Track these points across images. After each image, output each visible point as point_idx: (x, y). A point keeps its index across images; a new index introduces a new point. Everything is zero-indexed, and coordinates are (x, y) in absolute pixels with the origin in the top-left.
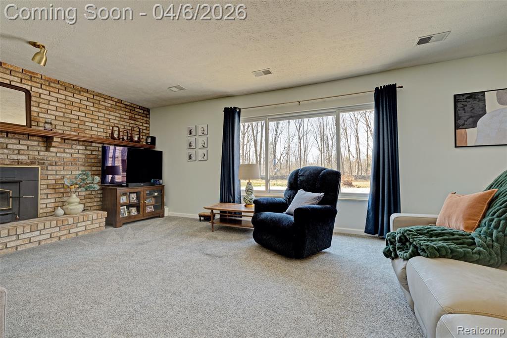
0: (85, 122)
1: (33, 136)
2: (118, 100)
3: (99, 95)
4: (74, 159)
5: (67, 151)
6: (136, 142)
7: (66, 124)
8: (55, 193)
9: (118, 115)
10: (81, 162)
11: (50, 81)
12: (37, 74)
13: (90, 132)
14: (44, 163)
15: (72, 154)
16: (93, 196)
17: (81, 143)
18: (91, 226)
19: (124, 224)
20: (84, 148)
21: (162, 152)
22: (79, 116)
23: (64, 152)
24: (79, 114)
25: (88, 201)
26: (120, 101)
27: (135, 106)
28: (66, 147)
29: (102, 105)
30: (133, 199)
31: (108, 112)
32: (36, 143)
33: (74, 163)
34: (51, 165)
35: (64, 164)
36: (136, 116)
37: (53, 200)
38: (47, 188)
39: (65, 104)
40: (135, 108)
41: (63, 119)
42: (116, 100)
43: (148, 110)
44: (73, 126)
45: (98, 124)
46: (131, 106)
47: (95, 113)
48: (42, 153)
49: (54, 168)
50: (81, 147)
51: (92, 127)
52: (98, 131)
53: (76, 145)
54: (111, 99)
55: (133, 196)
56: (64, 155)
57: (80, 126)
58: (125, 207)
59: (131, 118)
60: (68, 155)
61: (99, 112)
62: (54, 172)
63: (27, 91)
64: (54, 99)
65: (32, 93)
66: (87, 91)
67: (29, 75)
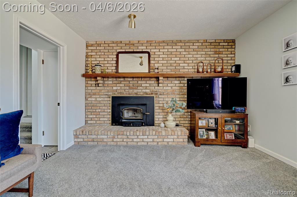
0: (179, 64)
1: (152, 78)
2: (204, 40)
3: (189, 41)
4: (173, 91)
5: (169, 85)
6: (219, 72)
7: (169, 68)
8: (163, 112)
9: (204, 53)
10: (177, 92)
11: (159, 43)
12: (153, 41)
13: (183, 70)
14: (157, 94)
15: (172, 87)
16: (185, 116)
17: (177, 79)
18: (177, 139)
19: (202, 144)
20: (179, 82)
21: (246, 78)
22: (175, 61)
23: (167, 86)
24: (176, 59)
25: (182, 119)
26: (206, 41)
27: (219, 41)
28: (168, 83)
29: (191, 48)
30: (212, 123)
31: (196, 53)
32: (153, 82)
33: (173, 93)
34: (161, 95)
35: (167, 93)
36: (221, 50)
37: (162, 117)
38: (159, 109)
39: (168, 55)
40: (219, 43)
41: (167, 65)
42: (202, 41)
43: (234, 41)
44: (172, 68)
45: (188, 63)
46: (215, 42)
47: (186, 56)
48: (156, 88)
49: (162, 96)
50: (177, 82)
51: (184, 66)
52: (188, 69)
53: (174, 80)
54: (198, 41)
55: (212, 121)
56: (168, 88)
57: (177, 67)
58: (204, 130)
59: (216, 53)
60: (170, 88)
61: (189, 54)
62: (162, 99)
63: (148, 53)
64: (162, 53)
65: (151, 53)
66: (181, 41)
67: (150, 43)
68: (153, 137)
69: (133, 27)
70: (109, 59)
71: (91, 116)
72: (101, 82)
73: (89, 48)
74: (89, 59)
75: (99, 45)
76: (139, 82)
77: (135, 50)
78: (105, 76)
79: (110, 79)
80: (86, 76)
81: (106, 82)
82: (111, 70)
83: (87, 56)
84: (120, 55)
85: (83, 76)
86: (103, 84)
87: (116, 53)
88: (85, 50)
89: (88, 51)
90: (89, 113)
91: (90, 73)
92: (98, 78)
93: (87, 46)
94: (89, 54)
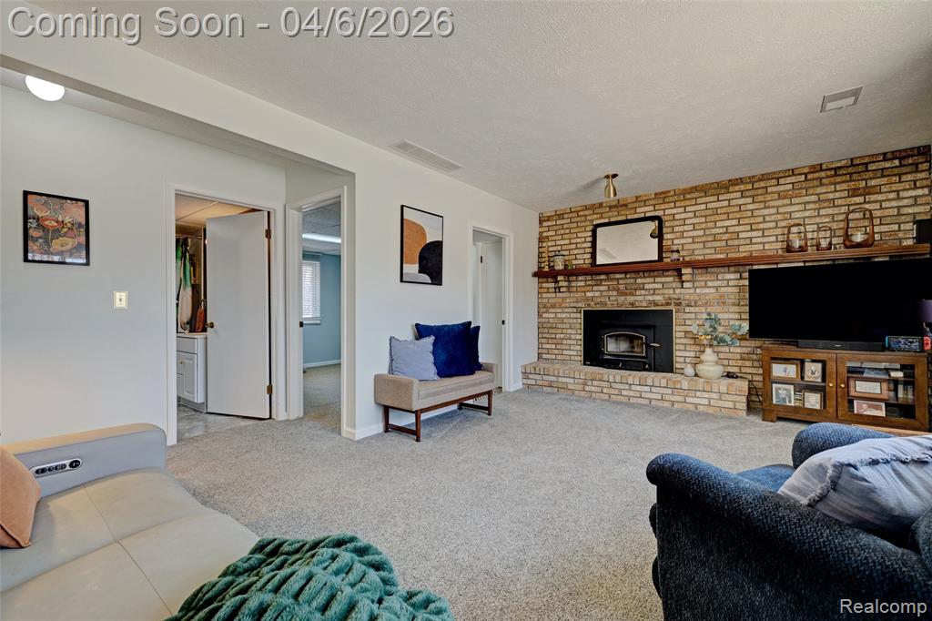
0: (738, 233)
1: (667, 270)
2: (813, 167)
3: (763, 178)
4: (721, 296)
5: (710, 284)
6: (859, 245)
7: (709, 245)
8: (695, 344)
9: (814, 198)
10: (732, 299)
11: (684, 192)
12: (669, 192)
13: (748, 248)
14: (680, 304)
15: (717, 288)
16: (755, 357)
17: (732, 269)
18: (719, 402)
19: (780, 419)
20: (738, 276)
22: (727, 227)
23: (706, 286)
24: (727, 223)
25: (748, 363)
26: (818, 168)
27: (866, 160)
28: (708, 278)
29: (772, 193)
30: (813, 373)
31: (787, 201)
32: (671, 279)
33: (722, 301)
34: (689, 306)
35: (706, 303)
36: (873, 182)
37: (692, 354)
38: (686, 337)
39: (706, 216)
40: (866, 164)
41: (703, 239)
42: (806, 170)
43: (923, 151)
44: (719, 245)
45: (763, 230)
46: (852, 165)
47: (756, 213)
48: (677, 291)
49: (692, 309)
50: (732, 276)
51: (751, 238)
52: (764, 243)
53: (725, 273)
54: (793, 172)
55: (813, 368)
56: (707, 290)
57: (730, 243)
58: (792, 387)
59: (854, 193)
60: (712, 290)
61: (765, 208)
62: (693, 316)
63: (658, 218)
64: (692, 215)
65: (664, 218)
66: (740, 181)
67: (662, 196)
68: (663, 390)
69: (612, 195)
70: (578, 240)
71: (548, 346)
72: (565, 284)
73: (544, 224)
74: (544, 245)
75: (560, 216)
76: (639, 281)
77: (629, 217)
78: (570, 273)
79: (580, 278)
80: (539, 274)
81: (573, 284)
82: (582, 260)
83: (541, 239)
84: (599, 230)
85: (535, 275)
86: (568, 287)
87: (590, 228)
88: (537, 230)
89: (543, 229)
90: (544, 341)
91: (546, 269)
92: (560, 278)
93: (541, 222)
94: (545, 234)
